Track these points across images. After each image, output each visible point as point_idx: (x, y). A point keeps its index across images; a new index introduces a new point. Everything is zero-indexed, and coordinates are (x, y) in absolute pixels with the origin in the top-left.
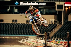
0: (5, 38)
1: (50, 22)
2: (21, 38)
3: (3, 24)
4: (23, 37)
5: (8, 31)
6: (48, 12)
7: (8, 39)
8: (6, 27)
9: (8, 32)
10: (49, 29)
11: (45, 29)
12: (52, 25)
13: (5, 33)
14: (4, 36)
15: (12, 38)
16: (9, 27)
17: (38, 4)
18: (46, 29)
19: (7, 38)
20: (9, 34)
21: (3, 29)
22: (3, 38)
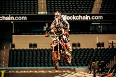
0: (39, 72)
1: (110, 45)
2: (64, 71)
3: (36, 50)
4: (67, 69)
5: (44, 61)
6: (106, 30)
7: (44, 73)
8: (41, 55)
9: (44, 63)
10: (107, 55)
11: (101, 56)
12: (112, 50)
13: (38, 64)
14: (37, 70)
15: (50, 72)
16: (45, 55)
17: (91, 18)
18: (103, 55)
19: (41, 73)
20: (45, 66)
21: (36, 59)
22: (36, 72)
